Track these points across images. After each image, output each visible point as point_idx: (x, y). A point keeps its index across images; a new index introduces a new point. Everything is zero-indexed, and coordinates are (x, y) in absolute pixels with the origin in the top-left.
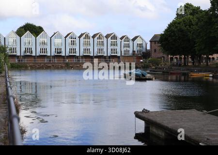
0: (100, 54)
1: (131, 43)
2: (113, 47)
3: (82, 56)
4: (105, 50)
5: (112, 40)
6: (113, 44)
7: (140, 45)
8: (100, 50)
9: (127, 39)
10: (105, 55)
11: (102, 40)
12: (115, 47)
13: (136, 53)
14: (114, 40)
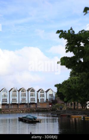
0: (23, 102)
1: (45, 94)
2: (32, 97)
3: (11, 104)
4: (27, 99)
5: (31, 93)
6: (32, 95)
7: (51, 95)
8: (24, 99)
9: (43, 91)
10: (27, 102)
11: (25, 93)
12: (34, 97)
13: (49, 100)
14: (32, 93)
